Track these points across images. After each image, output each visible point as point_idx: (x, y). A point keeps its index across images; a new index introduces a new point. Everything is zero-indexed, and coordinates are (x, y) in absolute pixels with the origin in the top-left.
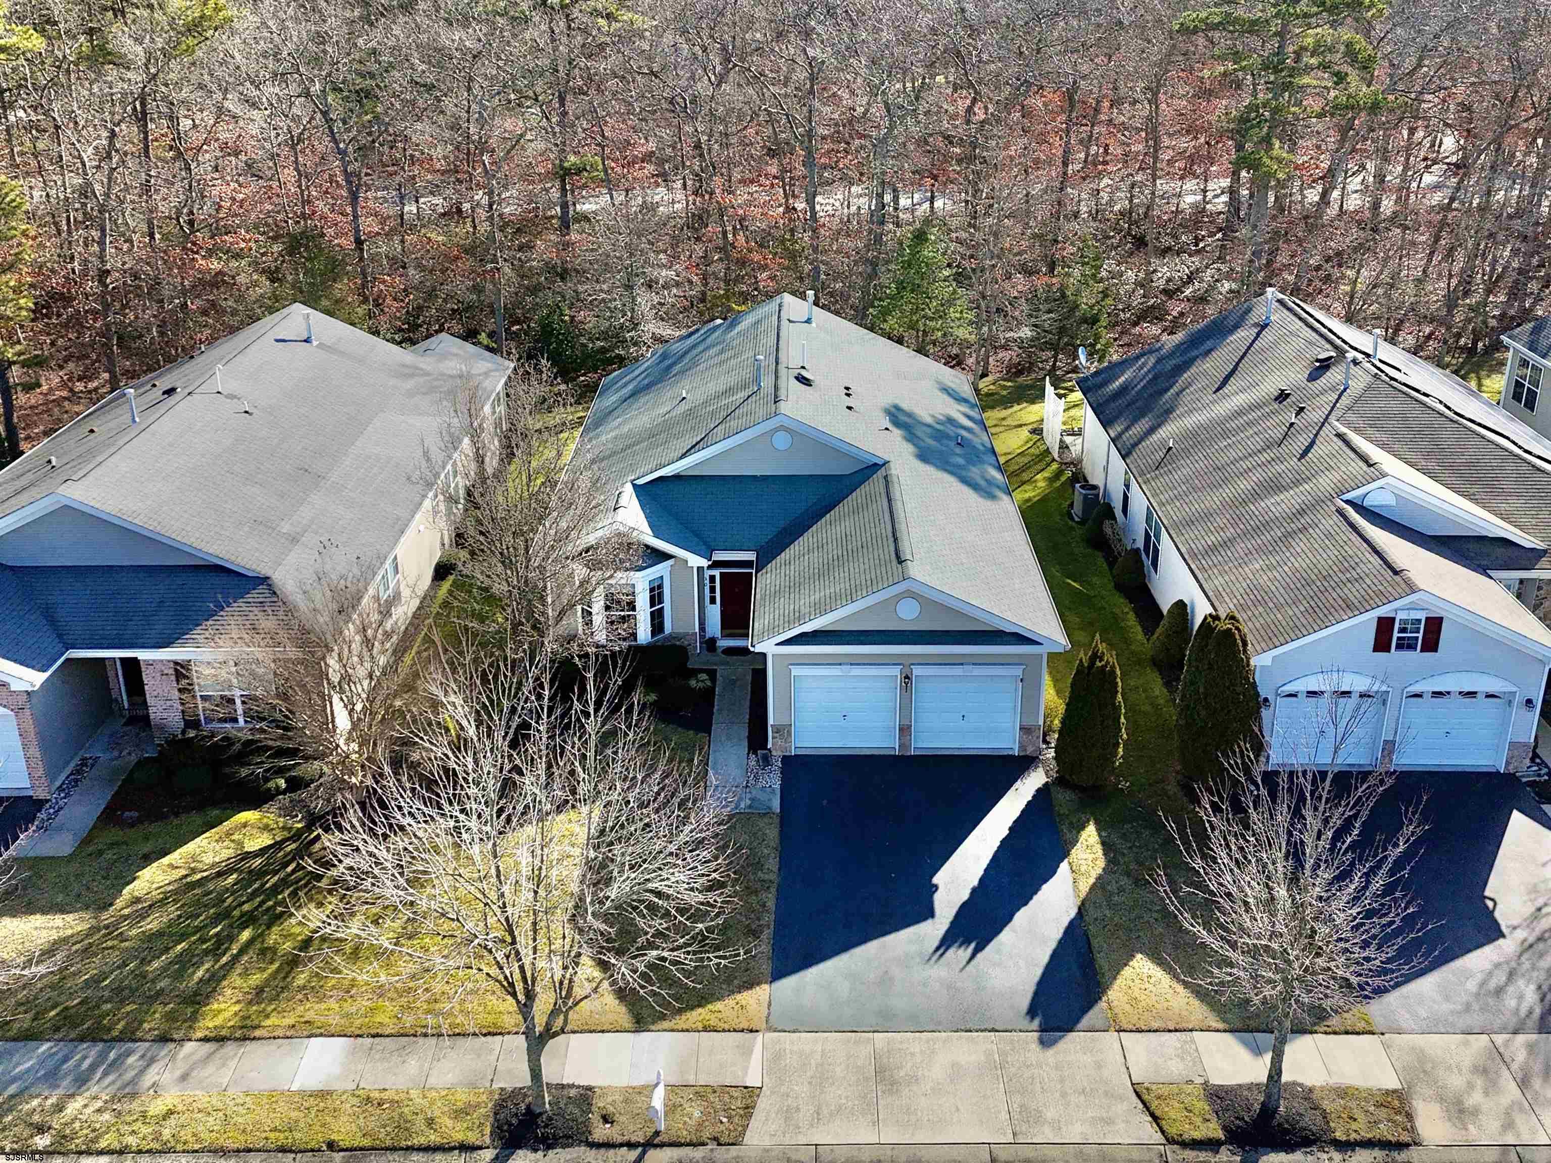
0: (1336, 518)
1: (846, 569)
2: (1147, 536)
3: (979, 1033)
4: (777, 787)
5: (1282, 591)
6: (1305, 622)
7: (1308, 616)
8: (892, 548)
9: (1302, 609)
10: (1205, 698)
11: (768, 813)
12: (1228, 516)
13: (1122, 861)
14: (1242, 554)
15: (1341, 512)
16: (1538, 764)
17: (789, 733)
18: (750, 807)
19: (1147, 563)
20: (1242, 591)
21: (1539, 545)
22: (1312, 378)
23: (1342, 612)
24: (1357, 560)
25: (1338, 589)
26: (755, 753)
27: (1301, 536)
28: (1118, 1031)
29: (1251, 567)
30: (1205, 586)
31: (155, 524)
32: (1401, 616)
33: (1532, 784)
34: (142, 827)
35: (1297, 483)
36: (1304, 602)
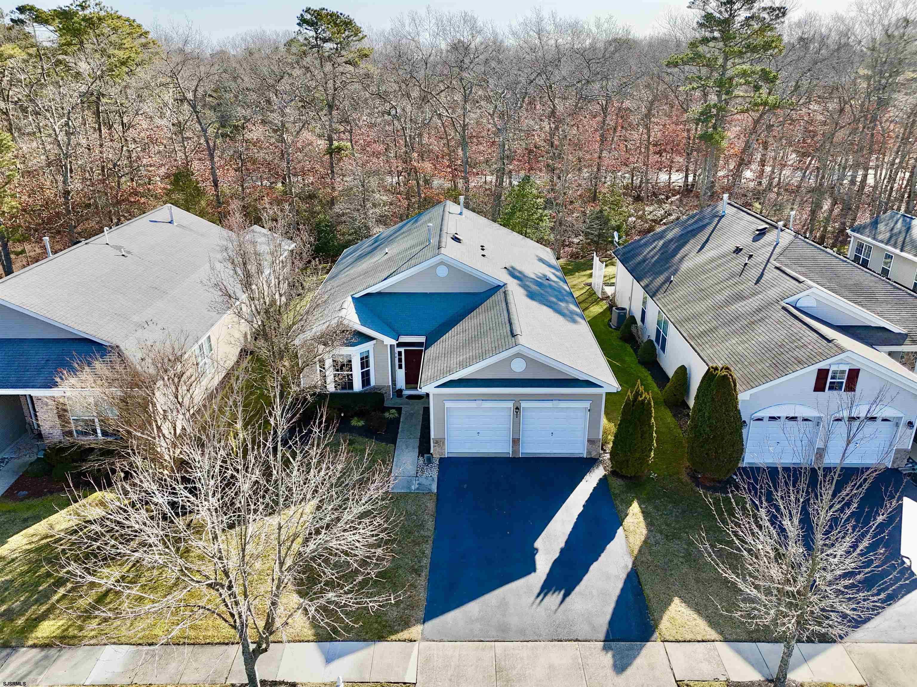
0: (783, 312)
1: (480, 342)
2: (658, 332)
3: (568, 643)
4: (435, 477)
5: (752, 355)
6: (770, 372)
7: (772, 369)
8: (508, 328)
9: (768, 365)
10: (709, 419)
11: (430, 492)
12: (712, 315)
13: (656, 524)
14: (723, 335)
15: (784, 308)
16: (911, 463)
17: (444, 443)
18: (418, 489)
19: (658, 347)
20: (726, 356)
21: (904, 331)
22: (755, 239)
23: (796, 366)
24: (801, 335)
25: (790, 353)
26: (423, 456)
27: (760, 323)
28: (663, 641)
29: (730, 342)
30: (701, 354)
31: (45, 312)
32: (833, 368)
33: (909, 475)
34: (27, 501)
35: (754, 294)
36: (768, 361)
